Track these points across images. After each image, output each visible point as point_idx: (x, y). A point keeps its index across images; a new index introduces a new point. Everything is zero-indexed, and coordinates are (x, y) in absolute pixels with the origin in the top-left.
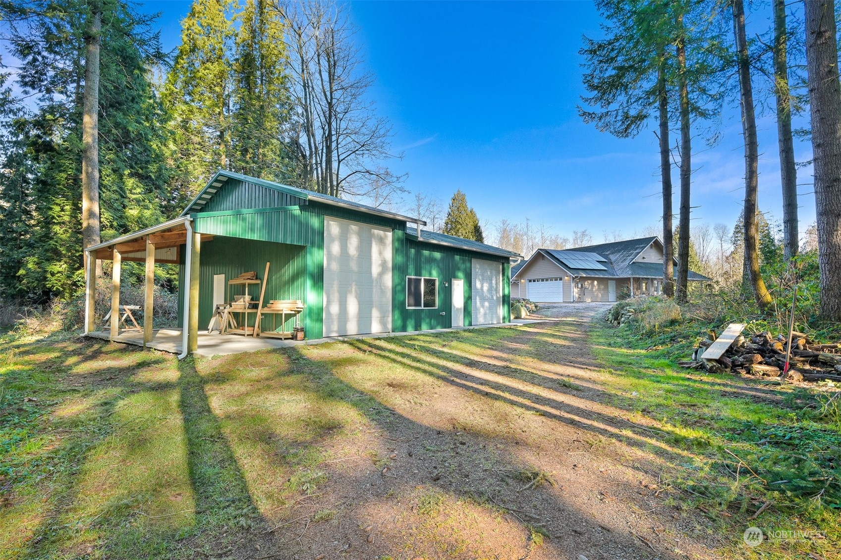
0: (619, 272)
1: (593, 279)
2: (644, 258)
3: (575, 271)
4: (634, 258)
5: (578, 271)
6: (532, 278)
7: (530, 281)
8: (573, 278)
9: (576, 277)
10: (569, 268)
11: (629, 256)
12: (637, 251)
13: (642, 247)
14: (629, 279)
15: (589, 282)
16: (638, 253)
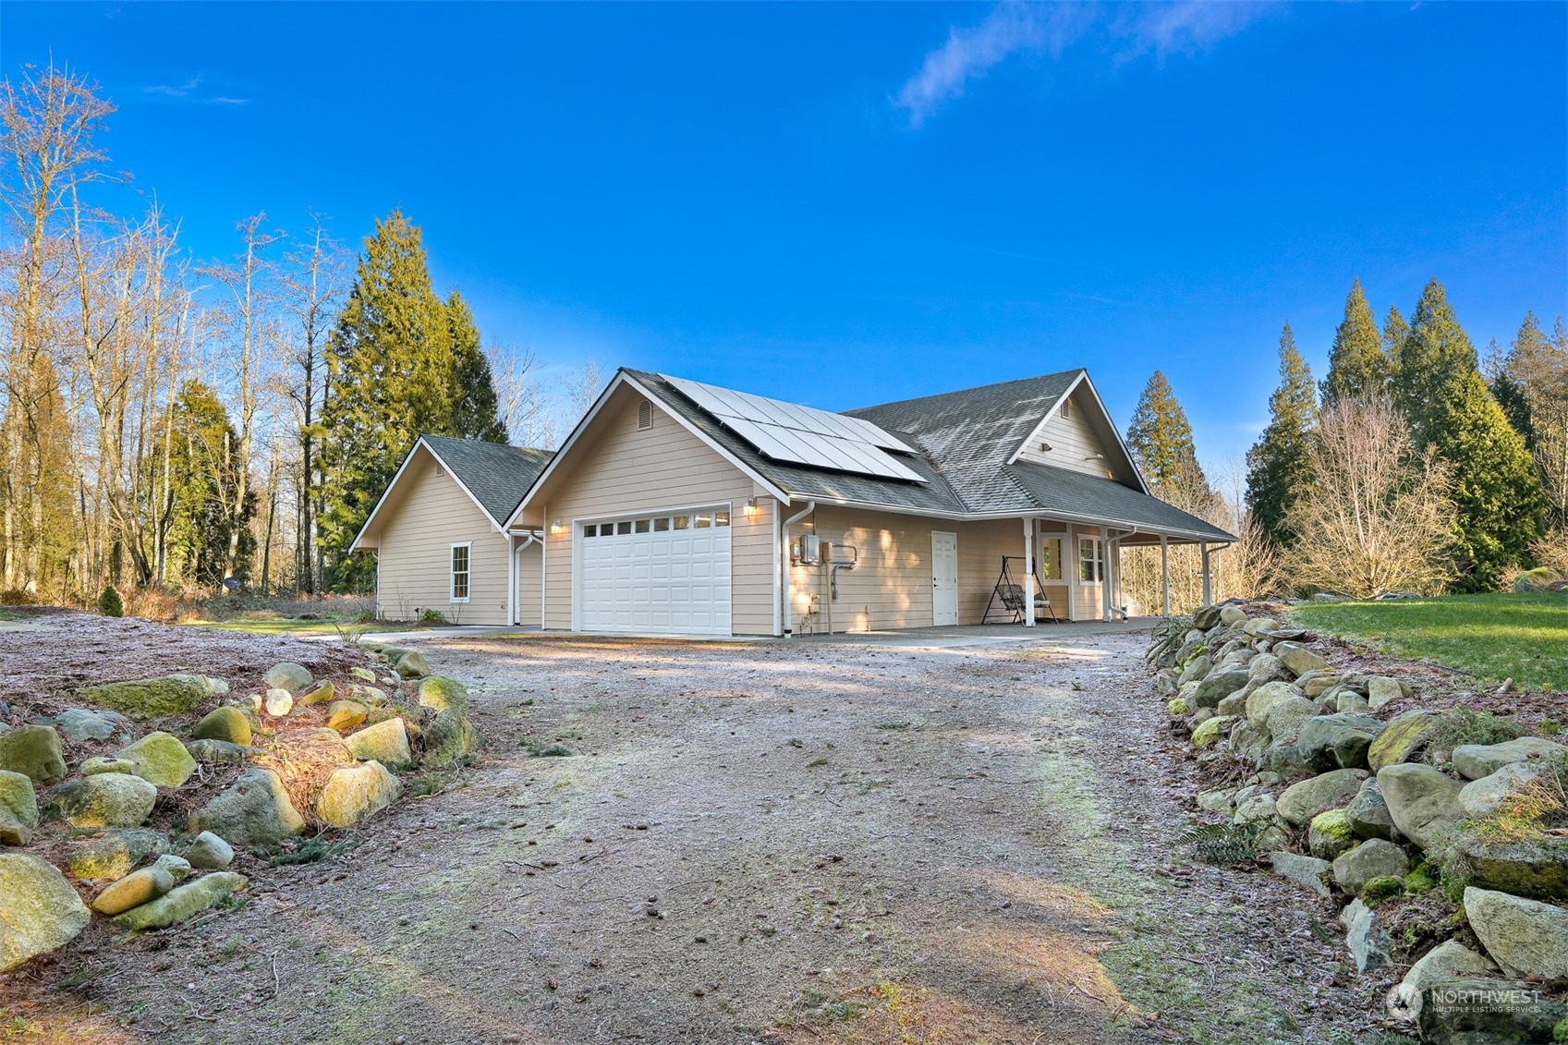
0: (971, 497)
1: (875, 520)
2: (1045, 448)
3: (793, 474)
4: (1020, 442)
5: (806, 476)
6: (597, 515)
7: (590, 531)
8: (785, 511)
9: (798, 506)
10: (766, 459)
11: (998, 435)
12: (1026, 417)
13: (1039, 406)
14: (1018, 522)
15: (860, 534)
16: (1032, 425)
